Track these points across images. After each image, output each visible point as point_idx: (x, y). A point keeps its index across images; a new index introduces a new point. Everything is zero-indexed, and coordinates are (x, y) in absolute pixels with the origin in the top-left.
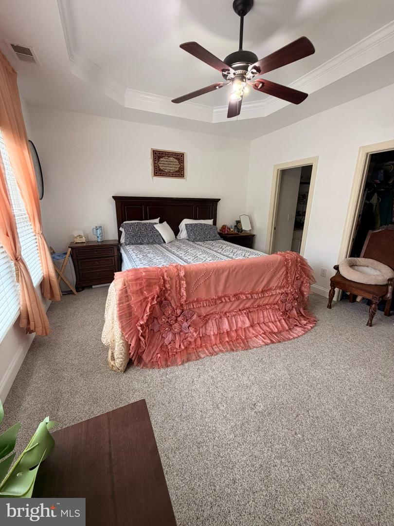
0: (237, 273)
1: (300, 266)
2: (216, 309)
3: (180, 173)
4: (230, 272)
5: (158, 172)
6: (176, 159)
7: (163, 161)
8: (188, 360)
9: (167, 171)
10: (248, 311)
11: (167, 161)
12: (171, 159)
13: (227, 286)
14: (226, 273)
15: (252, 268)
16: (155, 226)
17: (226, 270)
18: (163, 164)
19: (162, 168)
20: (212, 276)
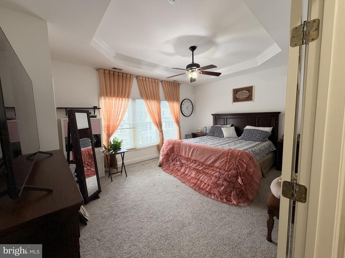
0: (198, 150)
1: (238, 160)
2: (187, 163)
3: (249, 98)
4: (195, 149)
5: (236, 100)
6: (247, 91)
7: (238, 94)
8: (171, 175)
9: (240, 98)
10: (198, 171)
11: (241, 93)
12: (244, 91)
13: (193, 155)
14: (193, 148)
15: (205, 150)
16: (222, 128)
17: (193, 147)
18: (239, 95)
19: (238, 97)
20: (188, 148)
